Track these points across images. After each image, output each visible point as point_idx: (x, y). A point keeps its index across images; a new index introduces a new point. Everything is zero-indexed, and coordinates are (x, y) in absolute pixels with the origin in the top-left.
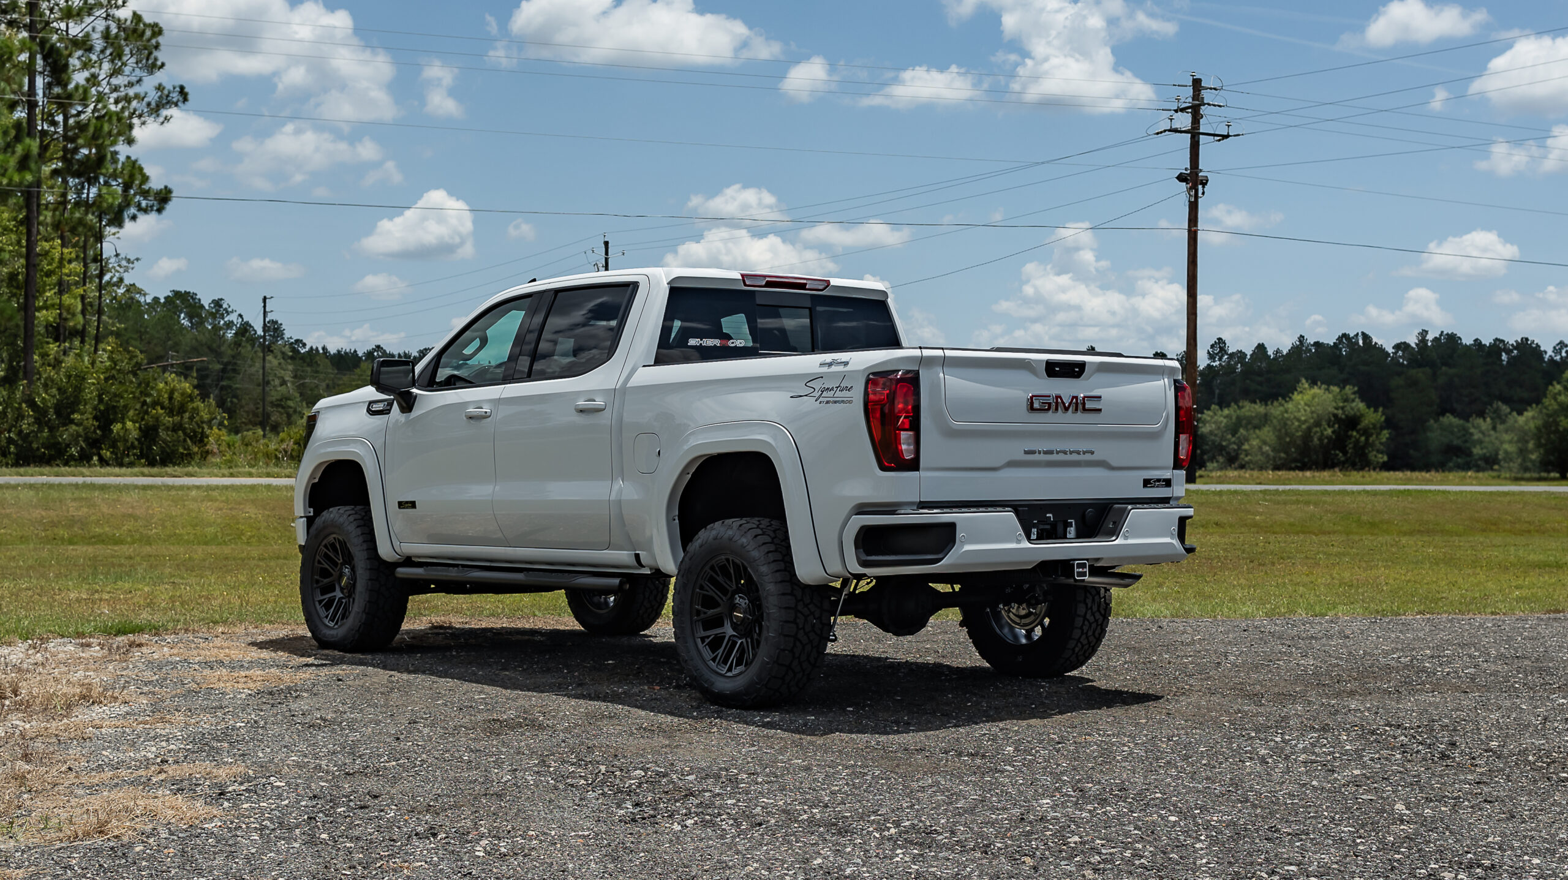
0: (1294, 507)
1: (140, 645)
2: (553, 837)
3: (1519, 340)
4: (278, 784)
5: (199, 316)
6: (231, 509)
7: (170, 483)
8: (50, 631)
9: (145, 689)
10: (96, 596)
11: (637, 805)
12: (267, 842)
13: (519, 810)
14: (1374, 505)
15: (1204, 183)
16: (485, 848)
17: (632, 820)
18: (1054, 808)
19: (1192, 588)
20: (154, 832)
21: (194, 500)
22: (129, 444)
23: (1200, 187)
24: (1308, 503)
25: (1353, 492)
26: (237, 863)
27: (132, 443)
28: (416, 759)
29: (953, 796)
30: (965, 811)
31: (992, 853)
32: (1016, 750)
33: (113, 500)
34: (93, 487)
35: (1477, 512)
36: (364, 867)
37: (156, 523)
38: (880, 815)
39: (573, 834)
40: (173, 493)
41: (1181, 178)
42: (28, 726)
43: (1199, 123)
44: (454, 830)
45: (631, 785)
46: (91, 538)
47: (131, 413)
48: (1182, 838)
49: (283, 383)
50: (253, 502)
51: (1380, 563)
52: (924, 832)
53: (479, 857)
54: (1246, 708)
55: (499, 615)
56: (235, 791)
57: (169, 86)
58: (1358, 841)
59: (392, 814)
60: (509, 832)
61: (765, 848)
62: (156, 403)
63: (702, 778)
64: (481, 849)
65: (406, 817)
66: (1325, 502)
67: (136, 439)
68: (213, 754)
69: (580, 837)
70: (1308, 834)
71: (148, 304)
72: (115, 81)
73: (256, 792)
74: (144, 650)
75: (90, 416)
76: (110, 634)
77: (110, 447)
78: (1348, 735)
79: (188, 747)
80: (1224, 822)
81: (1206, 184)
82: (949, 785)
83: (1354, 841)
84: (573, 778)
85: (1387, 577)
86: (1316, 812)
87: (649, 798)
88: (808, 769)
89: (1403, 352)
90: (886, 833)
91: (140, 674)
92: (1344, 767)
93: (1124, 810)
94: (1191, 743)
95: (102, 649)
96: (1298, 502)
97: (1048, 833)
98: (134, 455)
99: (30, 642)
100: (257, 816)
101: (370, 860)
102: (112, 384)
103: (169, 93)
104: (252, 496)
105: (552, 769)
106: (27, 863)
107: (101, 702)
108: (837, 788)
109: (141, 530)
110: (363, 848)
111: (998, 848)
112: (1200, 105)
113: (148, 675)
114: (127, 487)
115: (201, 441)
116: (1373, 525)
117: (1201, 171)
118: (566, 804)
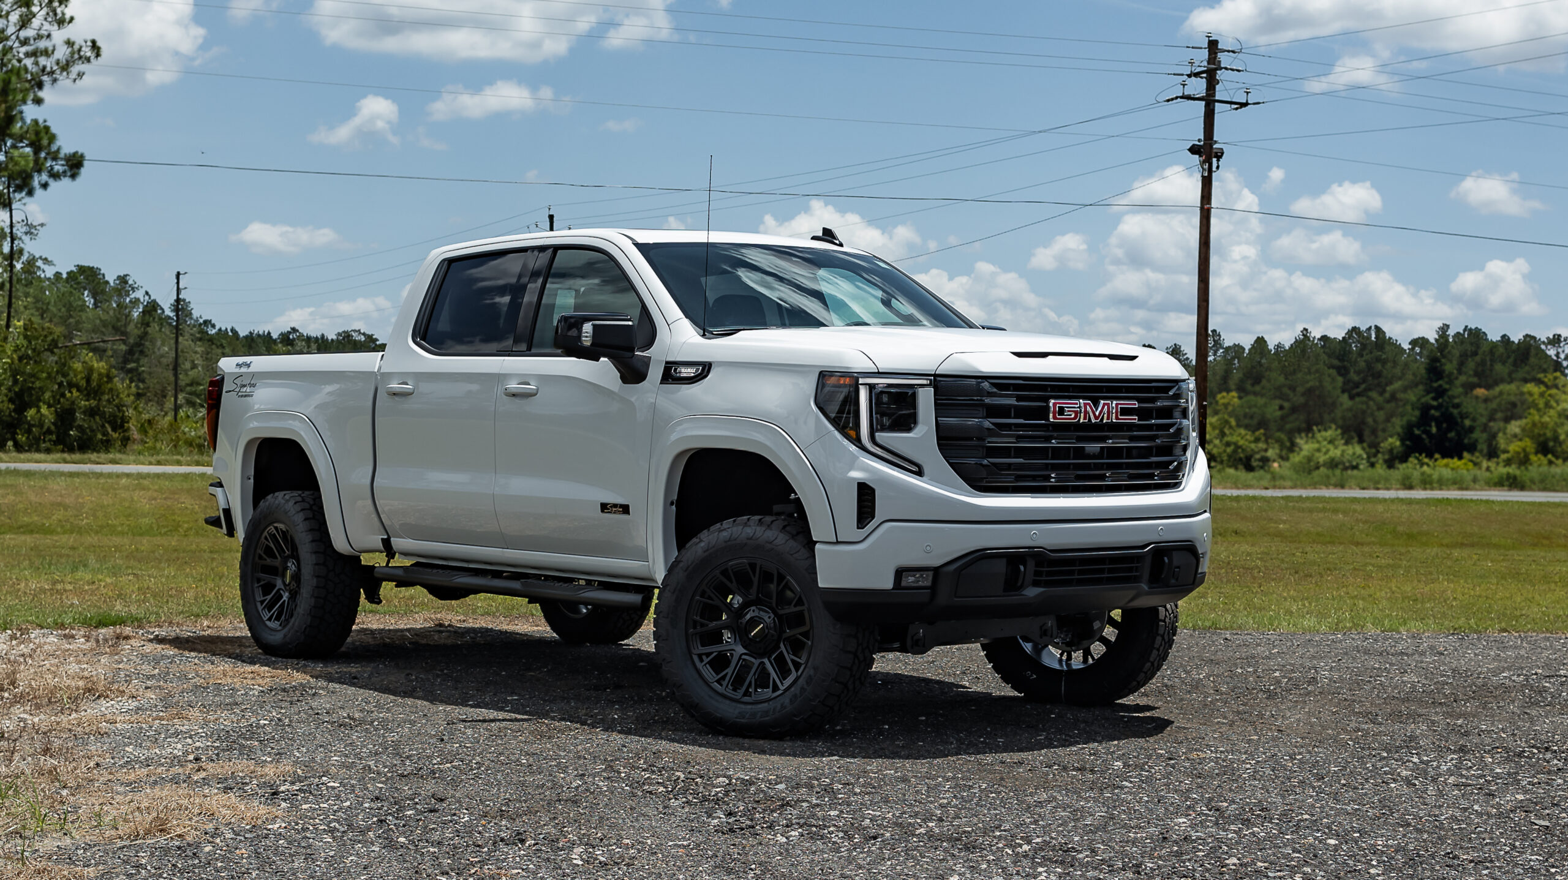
0: (1321, 515)
1: (127, 638)
2: (650, 846)
3: (1551, 337)
4: (332, 784)
5: (103, 292)
6: (165, 499)
7: (99, 471)
8: (28, 621)
9: (149, 683)
10: (59, 587)
11: (730, 814)
12: (343, 847)
13: (601, 818)
14: (1411, 515)
15: (1219, 155)
16: (580, 856)
17: (730, 830)
18: (1193, 826)
19: (1239, 599)
20: (216, 833)
21: (126, 488)
22: (45, 429)
23: (1214, 160)
24: (1335, 511)
25: (1385, 500)
26: (319, 866)
27: (49, 428)
28: (471, 761)
29: (1077, 814)
30: (1098, 829)
31: (1146, 874)
32: (1126, 765)
33: (41, 487)
34: (16, 473)
35: (1527, 524)
36: (458, 874)
37: (87, 513)
38: (1005, 831)
39: (670, 843)
40: (102, 481)
41: (1194, 150)
42: (36, 720)
43: (1214, 89)
44: (541, 836)
45: (717, 793)
46: (19, 527)
47: (47, 395)
48: (1351, 862)
49: (194, 366)
50: (189, 491)
51: (1441, 577)
52: (1060, 849)
53: (578, 865)
54: (1366, 727)
55: (494, 613)
56: (288, 790)
57: (79, 41)
58: (1553, 870)
59: (466, 819)
60: (602, 840)
61: (889, 863)
62: (71, 385)
63: (792, 787)
64: (577, 857)
65: (483, 822)
66: (1355, 511)
67: (53, 423)
68: (247, 753)
69: (679, 846)
70: (1491, 861)
71: (49, 279)
72: (23, 34)
73: (311, 793)
74: (132, 642)
75: (5, 398)
76: (90, 625)
77: (25, 433)
78: (1492, 757)
79: (216, 745)
80: (1391, 846)
81: (1221, 157)
82: (1067, 800)
83: (1548, 871)
84: (650, 784)
85: (1454, 591)
86: (1491, 839)
87: (742, 808)
88: (904, 780)
89: (1421, 348)
90: (1019, 850)
91: (138, 668)
92: (1504, 791)
93: (1274, 831)
94: (1317, 762)
95: (87, 641)
96: (1324, 510)
97: (1201, 854)
98: (50, 440)
99: (9, 632)
100: (321, 817)
101: (461, 867)
102: (27, 364)
103: (81, 47)
104: (186, 485)
105: (623, 775)
106: (93, 861)
107: (107, 696)
108: (945, 801)
109: (72, 520)
110: (448, 853)
111: (1151, 868)
112: (1216, 69)
113: (146, 669)
114: (53, 474)
115: (122, 426)
116: (1411, 537)
117: (1216, 142)
118: (651, 812)
